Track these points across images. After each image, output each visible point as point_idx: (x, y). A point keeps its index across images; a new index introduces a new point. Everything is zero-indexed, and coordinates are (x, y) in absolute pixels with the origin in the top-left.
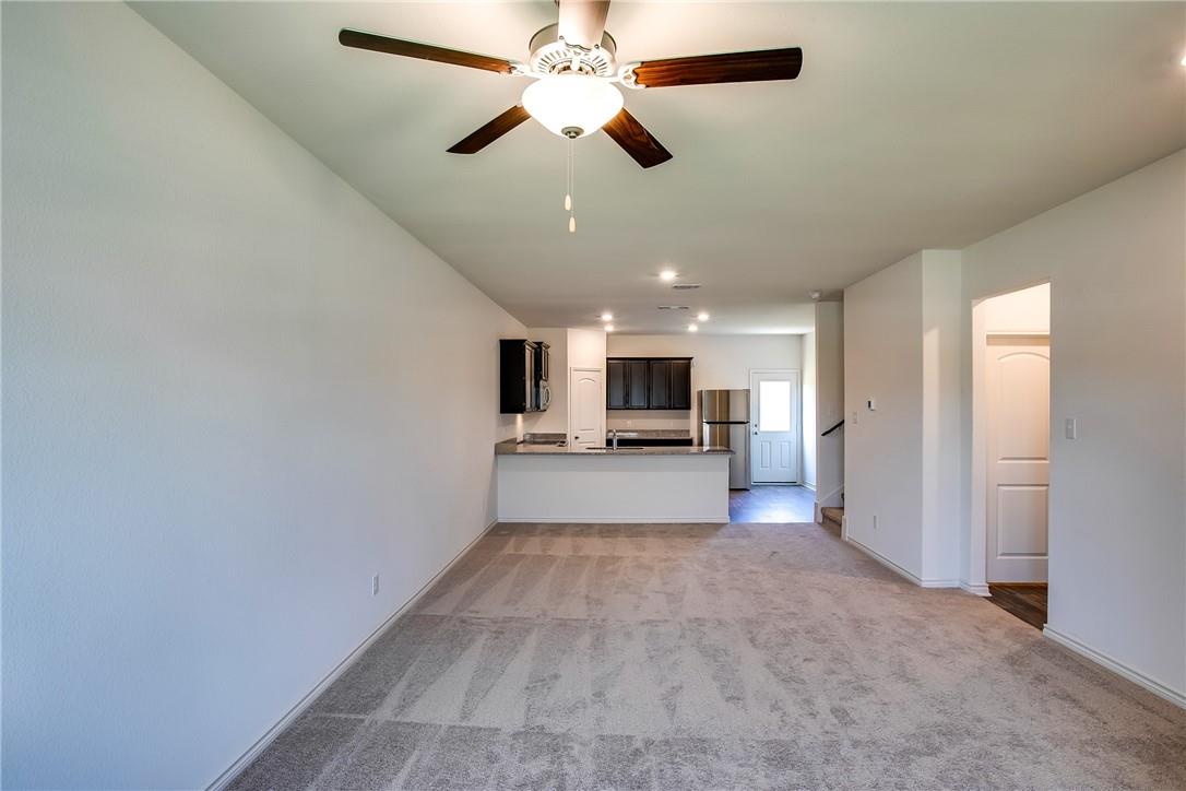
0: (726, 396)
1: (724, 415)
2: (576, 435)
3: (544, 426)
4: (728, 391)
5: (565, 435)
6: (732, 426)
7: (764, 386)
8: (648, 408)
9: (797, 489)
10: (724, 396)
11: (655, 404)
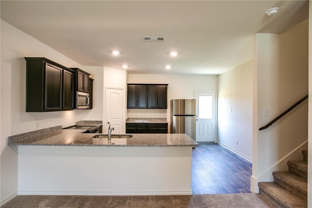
0: (183, 102)
1: (182, 112)
2: (108, 122)
3: (90, 116)
4: (184, 100)
5: (102, 121)
6: (185, 117)
7: (200, 97)
8: (147, 108)
9: (215, 146)
10: (182, 102)
11: (150, 105)
